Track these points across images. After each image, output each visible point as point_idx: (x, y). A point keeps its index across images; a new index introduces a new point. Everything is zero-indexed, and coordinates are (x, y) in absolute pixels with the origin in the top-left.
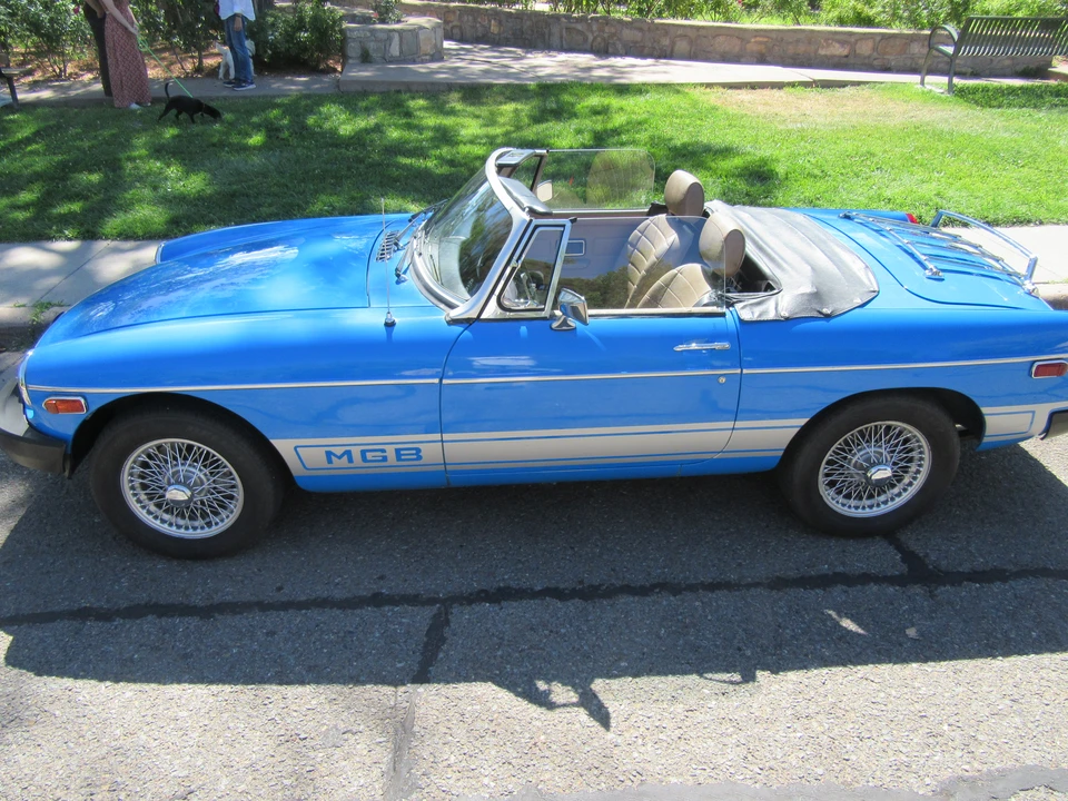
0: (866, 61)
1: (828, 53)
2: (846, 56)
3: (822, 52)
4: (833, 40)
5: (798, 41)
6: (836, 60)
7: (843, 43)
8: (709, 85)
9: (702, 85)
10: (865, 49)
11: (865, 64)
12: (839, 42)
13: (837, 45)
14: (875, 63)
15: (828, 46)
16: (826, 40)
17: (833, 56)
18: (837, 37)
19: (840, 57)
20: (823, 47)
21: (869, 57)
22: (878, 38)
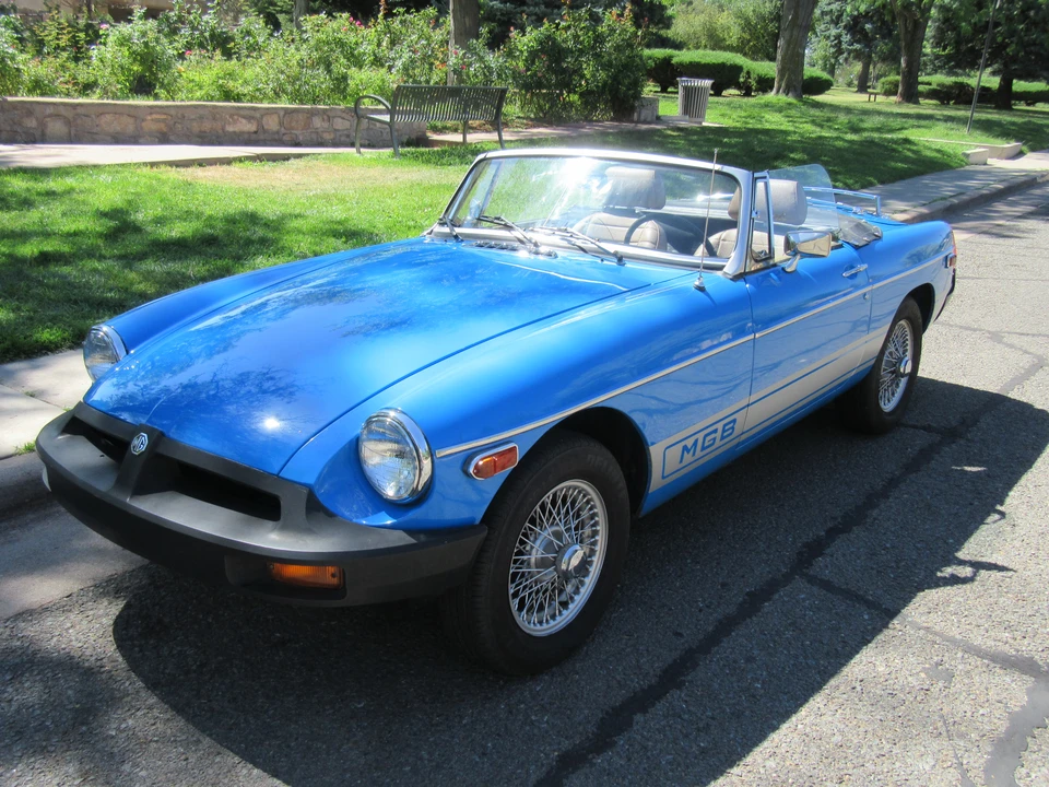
0: (276, 137)
1: (237, 129)
2: (256, 132)
3: (230, 129)
4: (239, 115)
5: (201, 118)
6: (246, 136)
7: (249, 118)
8: (153, 165)
9: (145, 164)
10: (272, 124)
11: (275, 140)
12: (244, 117)
13: (244, 121)
14: (285, 138)
15: (235, 122)
16: (231, 116)
17: (242, 133)
18: (242, 112)
19: (249, 133)
20: (229, 124)
21: (278, 132)
22: (282, 113)
